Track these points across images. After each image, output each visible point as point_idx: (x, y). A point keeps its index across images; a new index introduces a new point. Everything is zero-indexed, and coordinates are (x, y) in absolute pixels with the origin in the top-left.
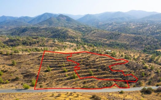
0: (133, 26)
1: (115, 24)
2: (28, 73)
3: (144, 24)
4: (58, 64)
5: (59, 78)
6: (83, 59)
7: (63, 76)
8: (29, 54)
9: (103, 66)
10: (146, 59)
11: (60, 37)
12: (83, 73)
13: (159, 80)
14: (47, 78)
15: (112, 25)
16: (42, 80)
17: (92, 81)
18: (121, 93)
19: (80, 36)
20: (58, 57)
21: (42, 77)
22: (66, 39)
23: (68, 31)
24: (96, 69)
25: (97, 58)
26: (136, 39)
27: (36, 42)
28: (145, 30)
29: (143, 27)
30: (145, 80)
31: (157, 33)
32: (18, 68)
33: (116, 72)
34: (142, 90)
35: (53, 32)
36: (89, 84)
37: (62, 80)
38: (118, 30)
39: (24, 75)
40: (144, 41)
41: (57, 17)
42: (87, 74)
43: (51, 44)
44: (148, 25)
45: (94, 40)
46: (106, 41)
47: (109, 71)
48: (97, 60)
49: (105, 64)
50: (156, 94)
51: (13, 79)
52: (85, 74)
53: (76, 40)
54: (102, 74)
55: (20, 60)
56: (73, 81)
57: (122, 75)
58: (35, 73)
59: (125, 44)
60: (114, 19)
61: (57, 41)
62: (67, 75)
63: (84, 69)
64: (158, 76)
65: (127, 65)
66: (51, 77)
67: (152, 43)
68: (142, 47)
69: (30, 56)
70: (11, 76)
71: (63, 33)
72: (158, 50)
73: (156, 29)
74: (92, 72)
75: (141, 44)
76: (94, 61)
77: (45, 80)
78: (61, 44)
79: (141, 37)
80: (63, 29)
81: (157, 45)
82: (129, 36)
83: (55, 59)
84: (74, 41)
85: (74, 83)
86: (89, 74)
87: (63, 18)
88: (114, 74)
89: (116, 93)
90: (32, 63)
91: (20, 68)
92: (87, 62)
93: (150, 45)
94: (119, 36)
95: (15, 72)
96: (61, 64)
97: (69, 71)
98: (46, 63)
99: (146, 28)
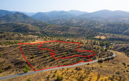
0: (75, 21)
1: (62, 20)
2: (17, 61)
3: (81, 20)
4: (39, 52)
5: (44, 62)
6: (56, 46)
7: (46, 60)
8: (11, 46)
9: (70, 50)
10: (92, 43)
11: (22, 31)
12: (59, 56)
13: (104, 54)
14: (35, 63)
15: (60, 21)
16: (32, 65)
17: (67, 60)
18: (88, 64)
19: (38, 30)
20: (36, 47)
21: (31, 62)
22: (28, 32)
23: (28, 26)
24: (66, 53)
25: (64, 45)
26: (80, 30)
27: (3, 37)
28: (83, 24)
29: (81, 22)
30: (97, 55)
31: (91, 26)
32: (6, 59)
33: (80, 53)
34: (98, 61)
35: (14, 27)
36: (66, 62)
37: (46, 63)
38: (66, 25)
39: (14, 63)
40: (86, 31)
41: (13, 14)
42: (62, 56)
43: (17, 37)
44: (85, 20)
45: (51, 33)
46: (60, 33)
47: (75, 52)
48: (65, 46)
49: (71, 48)
50: (105, 62)
51: (6, 68)
52: (61, 56)
53: (37, 33)
54: (71, 55)
55: (5, 52)
56: (55, 63)
57: (84, 54)
58: (23, 60)
59: (74, 34)
60: (60, 16)
61: (21, 34)
62: (48, 59)
63: (59, 53)
64: (102, 52)
65: (84, 48)
66: (38, 62)
67: (90, 32)
68: (85, 36)
69: (12, 48)
70: (2, 66)
71: (24, 28)
72: (95, 37)
73: (90, 23)
74: (65, 54)
75: (84, 33)
76: (63, 47)
77: (34, 65)
78: (26, 37)
79: (83, 29)
80: (23, 25)
81: (93, 34)
82: (76, 29)
83: (35, 49)
84: (35, 34)
85: (56, 63)
86: (63, 56)
87: (19, 15)
88: (78, 54)
89: (85, 65)
90: (16, 54)
91: (8, 58)
92: (59, 48)
93: (90, 34)
94: (68, 29)
95: (5, 62)
96: (41, 51)
97: (49, 56)
98: (29, 52)
99: (84, 23)
